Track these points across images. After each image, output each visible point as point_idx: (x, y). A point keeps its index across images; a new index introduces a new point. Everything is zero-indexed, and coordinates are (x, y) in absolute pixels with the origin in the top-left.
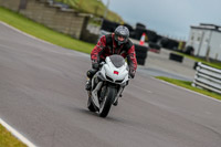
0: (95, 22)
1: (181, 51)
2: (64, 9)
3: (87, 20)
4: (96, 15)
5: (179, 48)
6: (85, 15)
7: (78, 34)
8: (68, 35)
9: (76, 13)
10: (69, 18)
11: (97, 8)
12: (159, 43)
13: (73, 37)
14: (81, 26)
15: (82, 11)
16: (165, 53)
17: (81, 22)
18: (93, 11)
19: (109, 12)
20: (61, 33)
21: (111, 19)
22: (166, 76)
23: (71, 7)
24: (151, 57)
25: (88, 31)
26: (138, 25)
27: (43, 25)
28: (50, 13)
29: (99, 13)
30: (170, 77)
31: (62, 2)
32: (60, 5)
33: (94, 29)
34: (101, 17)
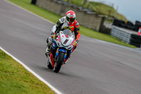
0: (109, 20)
2: (89, 12)
3: (103, 19)
4: (109, 16)
6: (102, 16)
7: (98, 28)
8: (92, 29)
9: (97, 15)
10: (92, 18)
11: (110, 11)
13: (95, 30)
15: (101, 14)
17: (100, 20)
18: (107, 13)
19: (118, 14)
20: (87, 28)
21: (119, 18)
23: (93, 11)
25: (104, 26)
26: (137, 22)
29: (112, 14)
31: (88, 8)
32: (86, 10)
33: (108, 25)
34: (113, 17)
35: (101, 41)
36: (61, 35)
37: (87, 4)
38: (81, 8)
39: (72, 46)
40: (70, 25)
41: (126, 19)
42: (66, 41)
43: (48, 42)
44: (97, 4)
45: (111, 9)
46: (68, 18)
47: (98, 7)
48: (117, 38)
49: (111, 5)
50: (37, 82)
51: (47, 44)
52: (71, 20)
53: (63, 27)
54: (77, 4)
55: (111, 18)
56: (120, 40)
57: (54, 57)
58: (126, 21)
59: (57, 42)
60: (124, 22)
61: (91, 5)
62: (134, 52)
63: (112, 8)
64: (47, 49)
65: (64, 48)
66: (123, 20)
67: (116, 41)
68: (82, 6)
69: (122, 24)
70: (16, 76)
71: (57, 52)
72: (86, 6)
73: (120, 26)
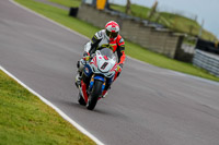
0: (189, 41)
2: (158, 29)
3: (181, 39)
4: (190, 34)
6: (179, 34)
7: (173, 53)
8: (163, 55)
9: (171, 33)
10: (164, 38)
11: (191, 28)
13: (168, 56)
14: (175, 45)
15: (176, 31)
17: (176, 41)
18: (188, 31)
19: (204, 32)
20: (156, 53)
21: (206, 38)
23: (166, 27)
25: (182, 51)
28: (145, 33)
29: (194, 32)
31: (156, 22)
32: (154, 25)
33: (188, 48)
34: (196, 36)
35: (178, 73)
36: (98, 56)
37: (156, 15)
38: (146, 22)
39: (114, 73)
40: (111, 41)
41: (215, 39)
42: (105, 65)
44: (171, 16)
45: (193, 24)
46: (108, 33)
47: (172, 21)
48: (202, 69)
49: (193, 18)
50: (77, 135)
52: (113, 35)
53: (100, 45)
54: (140, 16)
55: (193, 38)
56: (208, 72)
57: (87, 88)
58: (216, 43)
59: (92, 66)
60: (213, 44)
61: (162, 18)
63: (195, 22)
66: (212, 40)
67: (201, 73)
68: (149, 19)
70: (45, 126)
71: (92, 80)
72: (154, 19)
73: (207, 50)
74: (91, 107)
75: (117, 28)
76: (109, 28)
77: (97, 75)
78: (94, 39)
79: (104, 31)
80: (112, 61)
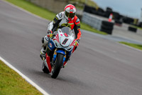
1: (136, 25)
4: (80, 2)
5: (135, 23)
6: (72, 2)
12: (121, 20)
16: (125, 26)
22: (125, 41)
24: (116, 29)
26: (108, 9)
27: (46, 9)
30: (128, 42)
34: (84, 3)
36: (60, 34)
39: (72, 47)
42: (66, 41)
43: (43, 42)
50: (7, 70)
51: (42, 44)
55: (82, 5)
57: (51, 60)
58: (97, 8)
59: (55, 42)
62: (105, 39)
64: (42, 50)
65: (63, 49)
69: (93, 11)
71: (55, 54)
74: (55, 76)
75: (74, 10)
76: (68, 9)
77: (59, 49)
78: (55, 19)
79: (63, 13)
80: (71, 38)
